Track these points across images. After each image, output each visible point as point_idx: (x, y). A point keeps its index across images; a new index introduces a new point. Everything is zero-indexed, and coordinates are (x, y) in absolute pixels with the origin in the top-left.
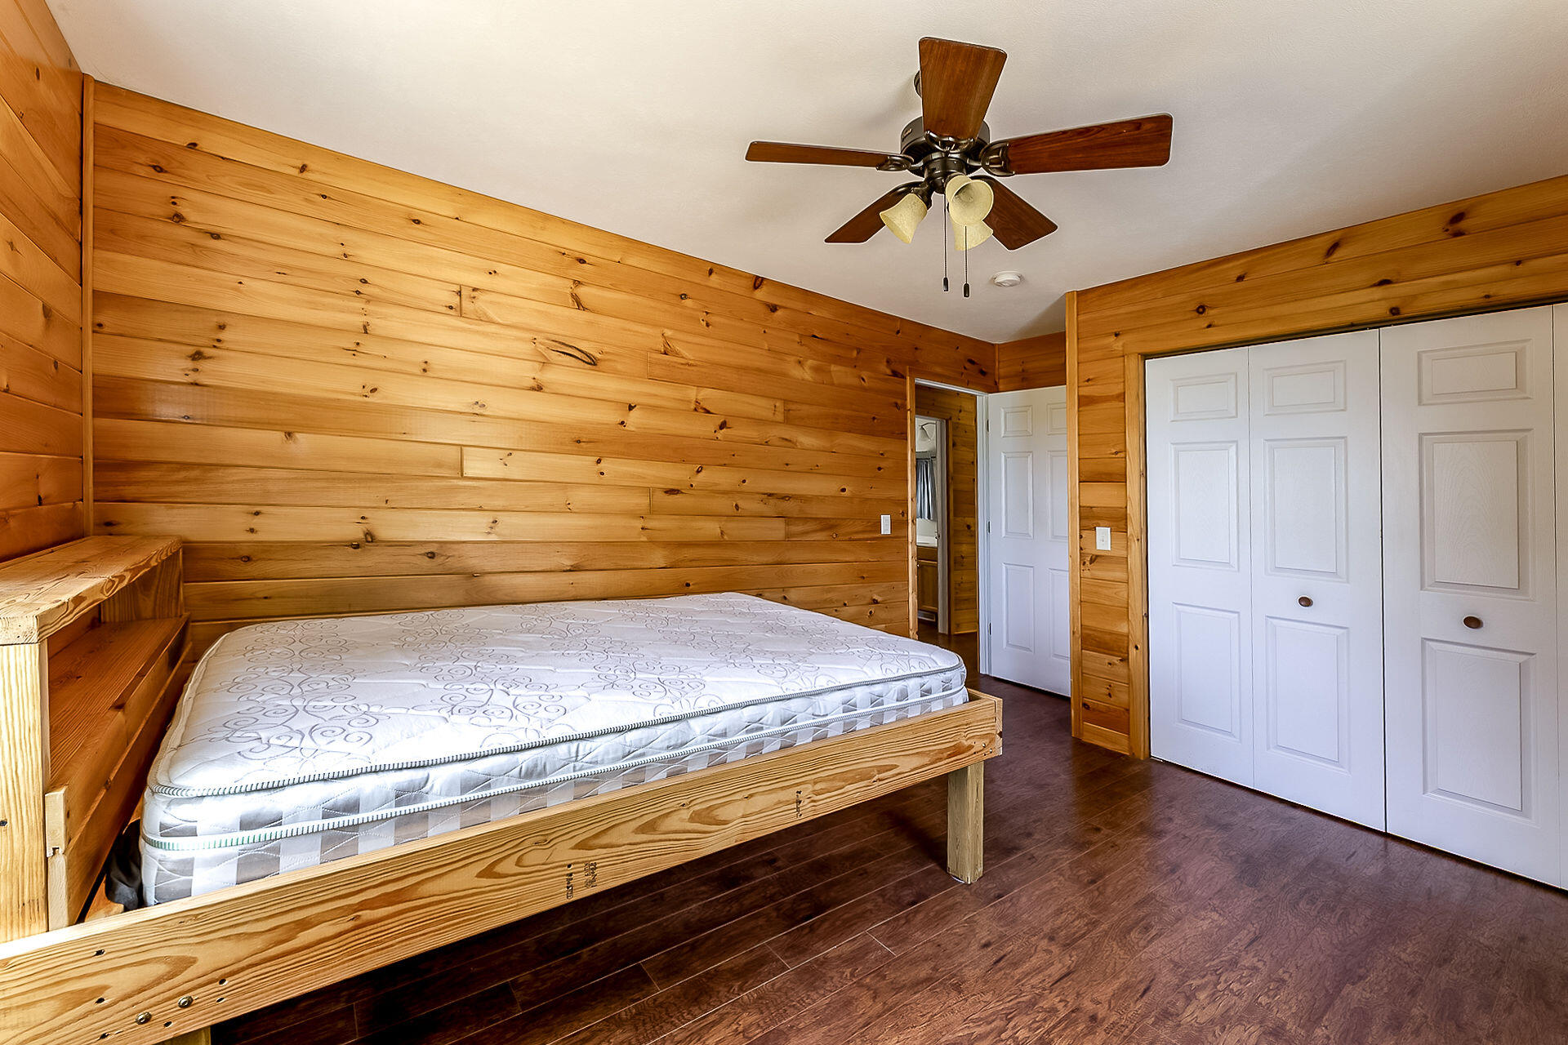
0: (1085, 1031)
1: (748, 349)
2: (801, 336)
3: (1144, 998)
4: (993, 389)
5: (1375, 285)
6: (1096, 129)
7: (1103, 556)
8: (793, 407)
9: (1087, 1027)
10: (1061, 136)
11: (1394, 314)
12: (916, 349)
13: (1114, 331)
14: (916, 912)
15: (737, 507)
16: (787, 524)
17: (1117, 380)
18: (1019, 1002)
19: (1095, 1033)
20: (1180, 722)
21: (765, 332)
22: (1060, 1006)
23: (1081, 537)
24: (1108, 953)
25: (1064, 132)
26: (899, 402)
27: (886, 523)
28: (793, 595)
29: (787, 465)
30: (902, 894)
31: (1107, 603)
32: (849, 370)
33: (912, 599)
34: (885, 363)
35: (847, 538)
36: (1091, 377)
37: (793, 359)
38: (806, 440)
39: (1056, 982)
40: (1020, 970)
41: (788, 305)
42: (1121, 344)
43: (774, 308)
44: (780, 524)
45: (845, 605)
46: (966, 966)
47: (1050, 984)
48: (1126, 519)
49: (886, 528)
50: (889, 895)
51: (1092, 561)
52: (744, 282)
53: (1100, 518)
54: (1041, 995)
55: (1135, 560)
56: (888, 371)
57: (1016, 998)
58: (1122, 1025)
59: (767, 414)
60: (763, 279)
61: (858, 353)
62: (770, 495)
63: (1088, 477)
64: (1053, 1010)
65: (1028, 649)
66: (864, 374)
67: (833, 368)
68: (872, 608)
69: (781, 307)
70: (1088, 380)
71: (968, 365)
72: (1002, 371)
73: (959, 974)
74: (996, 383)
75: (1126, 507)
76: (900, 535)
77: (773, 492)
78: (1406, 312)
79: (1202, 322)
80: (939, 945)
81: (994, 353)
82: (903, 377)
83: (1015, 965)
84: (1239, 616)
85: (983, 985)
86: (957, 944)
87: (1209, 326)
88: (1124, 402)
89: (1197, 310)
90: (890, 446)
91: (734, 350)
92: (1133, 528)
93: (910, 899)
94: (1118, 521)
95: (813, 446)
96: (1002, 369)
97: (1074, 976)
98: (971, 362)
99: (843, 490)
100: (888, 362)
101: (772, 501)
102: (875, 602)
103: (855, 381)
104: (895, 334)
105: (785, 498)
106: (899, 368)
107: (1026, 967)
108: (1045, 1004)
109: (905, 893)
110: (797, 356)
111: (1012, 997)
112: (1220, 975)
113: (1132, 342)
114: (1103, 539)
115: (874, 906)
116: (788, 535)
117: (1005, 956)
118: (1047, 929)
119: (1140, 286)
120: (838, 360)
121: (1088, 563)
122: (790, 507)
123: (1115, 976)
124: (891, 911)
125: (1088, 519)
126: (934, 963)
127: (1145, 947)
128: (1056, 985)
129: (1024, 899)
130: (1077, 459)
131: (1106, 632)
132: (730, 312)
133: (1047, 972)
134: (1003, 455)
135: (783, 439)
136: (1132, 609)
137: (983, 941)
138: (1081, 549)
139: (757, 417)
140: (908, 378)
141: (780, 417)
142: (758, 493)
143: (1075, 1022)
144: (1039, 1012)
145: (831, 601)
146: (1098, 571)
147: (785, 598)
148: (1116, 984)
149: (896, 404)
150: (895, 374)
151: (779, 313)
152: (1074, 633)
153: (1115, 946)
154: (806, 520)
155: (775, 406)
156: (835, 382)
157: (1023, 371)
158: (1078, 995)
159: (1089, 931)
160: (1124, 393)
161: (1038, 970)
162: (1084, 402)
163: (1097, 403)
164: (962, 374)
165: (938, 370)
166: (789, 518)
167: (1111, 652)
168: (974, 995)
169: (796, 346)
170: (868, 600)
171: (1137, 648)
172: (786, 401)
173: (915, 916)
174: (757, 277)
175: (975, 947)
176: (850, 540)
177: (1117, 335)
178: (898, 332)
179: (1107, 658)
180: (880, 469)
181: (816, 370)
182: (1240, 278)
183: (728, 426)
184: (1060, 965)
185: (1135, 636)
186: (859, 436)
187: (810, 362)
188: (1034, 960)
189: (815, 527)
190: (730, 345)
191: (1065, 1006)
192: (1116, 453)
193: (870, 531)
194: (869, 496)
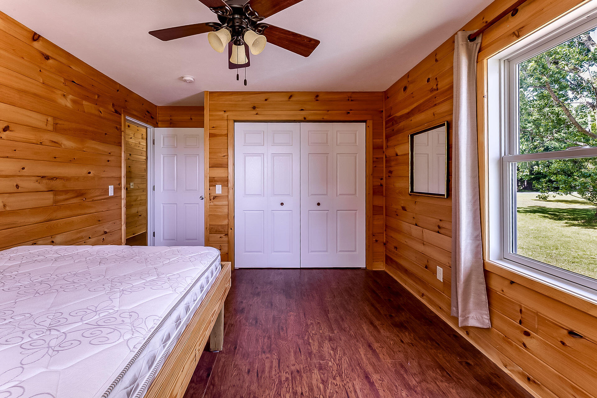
0: (300, 378)
1: (27, 79)
2: (65, 79)
3: (302, 353)
4: (156, 125)
5: (300, 110)
6: (299, 35)
7: (219, 196)
8: (60, 122)
9: (299, 376)
10: (287, 33)
11: (304, 119)
12: (126, 101)
13: (224, 110)
14: (213, 378)
15: (17, 186)
16: (55, 195)
17: (224, 129)
18: (277, 385)
19: (302, 376)
20: (245, 252)
21: (40, 71)
22: (287, 375)
23: (210, 189)
24: (282, 345)
25: (289, 32)
26: (118, 126)
27: (111, 189)
28: (58, 238)
29: (55, 158)
30: (200, 375)
31: (219, 214)
32: (94, 105)
33: (123, 227)
34: (112, 106)
35: (91, 200)
36: (214, 126)
37: (60, 92)
38: (67, 143)
39: (279, 367)
40: (266, 372)
41: (58, 59)
42: (226, 115)
43: (47, 58)
44: (50, 196)
45: (90, 238)
46: (250, 386)
47: (278, 370)
48: (228, 181)
49: (111, 193)
50: (195, 380)
51: (214, 199)
52: (25, 33)
53: (217, 181)
54: (279, 376)
55: (230, 196)
56: (113, 110)
57: (275, 384)
58: (305, 367)
59: (42, 125)
60: (39, 36)
61: (98, 97)
62: (43, 177)
63: (213, 166)
64: (287, 379)
65: (174, 240)
66: (101, 109)
67: (85, 103)
68: (104, 237)
69: (52, 58)
70: (213, 127)
71: (147, 113)
72: (160, 119)
73: (251, 392)
74: (157, 123)
75: (228, 177)
76: (117, 195)
77: (45, 175)
78: (307, 119)
79: (255, 112)
80: (234, 386)
81: (157, 110)
82: (120, 114)
83: (263, 371)
84: (264, 212)
85: (262, 389)
86: (239, 380)
87: (257, 114)
88: (228, 137)
89: (253, 108)
90: (113, 149)
91: (16, 77)
92: (230, 185)
93: (205, 375)
94: (225, 182)
95: (72, 147)
96: (160, 117)
97: (281, 361)
98: (148, 111)
99: (89, 173)
100: (113, 105)
101: (45, 181)
102: (106, 233)
103: (97, 113)
104: (116, 91)
105: (52, 179)
106: (118, 110)
107: (267, 369)
108: (283, 379)
109: (201, 373)
110: (62, 91)
111: (273, 384)
112: (308, 331)
113: (231, 115)
114: (219, 189)
115: (194, 389)
116: (55, 202)
117: (257, 370)
118: (259, 349)
119: (233, 95)
120: (87, 98)
121: (212, 199)
122: (58, 184)
123: (290, 352)
124: (203, 386)
125: (213, 182)
126: (239, 395)
127: (287, 336)
128: (280, 369)
129: (244, 343)
130: (208, 158)
131: (219, 226)
132: (13, 50)
133: (274, 366)
134: (162, 156)
135: (53, 141)
136: (230, 215)
137: (246, 371)
138: (210, 194)
139: (33, 126)
140: (123, 115)
141: (50, 128)
142: (34, 176)
143: (295, 377)
144: (284, 383)
145: (82, 238)
146: (217, 202)
147: (53, 242)
148: (292, 354)
149: (117, 127)
150: (116, 112)
151: (51, 61)
152: (206, 228)
153: (281, 341)
154: (66, 192)
155: (47, 120)
156: (86, 111)
157: (171, 119)
158: (288, 367)
159: (270, 341)
160: (228, 134)
161: (271, 367)
162: (212, 136)
163: (216, 137)
164: (145, 117)
165: (135, 113)
166: (57, 191)
167: (221, 233)
168: (263, 395)
169: (62, 85)
170: (102, 232)
171: (231, 229)
172: (55, 118)
173: (214, 381)
174: (35, 34)
175: (246, 376)
176: (93, 201)
177: (225, 111)
178: (118, 91)
179: (219, 236)
180: (108, 161)
181: (74, 101)
182: (266, 100)
183: (10, 129)
184: (275, 360)
185: (231, 225)
186: (98, 143)
187: (70, 96)
188: (267, 365)
189: (73, 196)
190: (15, 74)
191: (288, 374)
192: (224, 156)
193: (103, 195)
194: (103, 176)
